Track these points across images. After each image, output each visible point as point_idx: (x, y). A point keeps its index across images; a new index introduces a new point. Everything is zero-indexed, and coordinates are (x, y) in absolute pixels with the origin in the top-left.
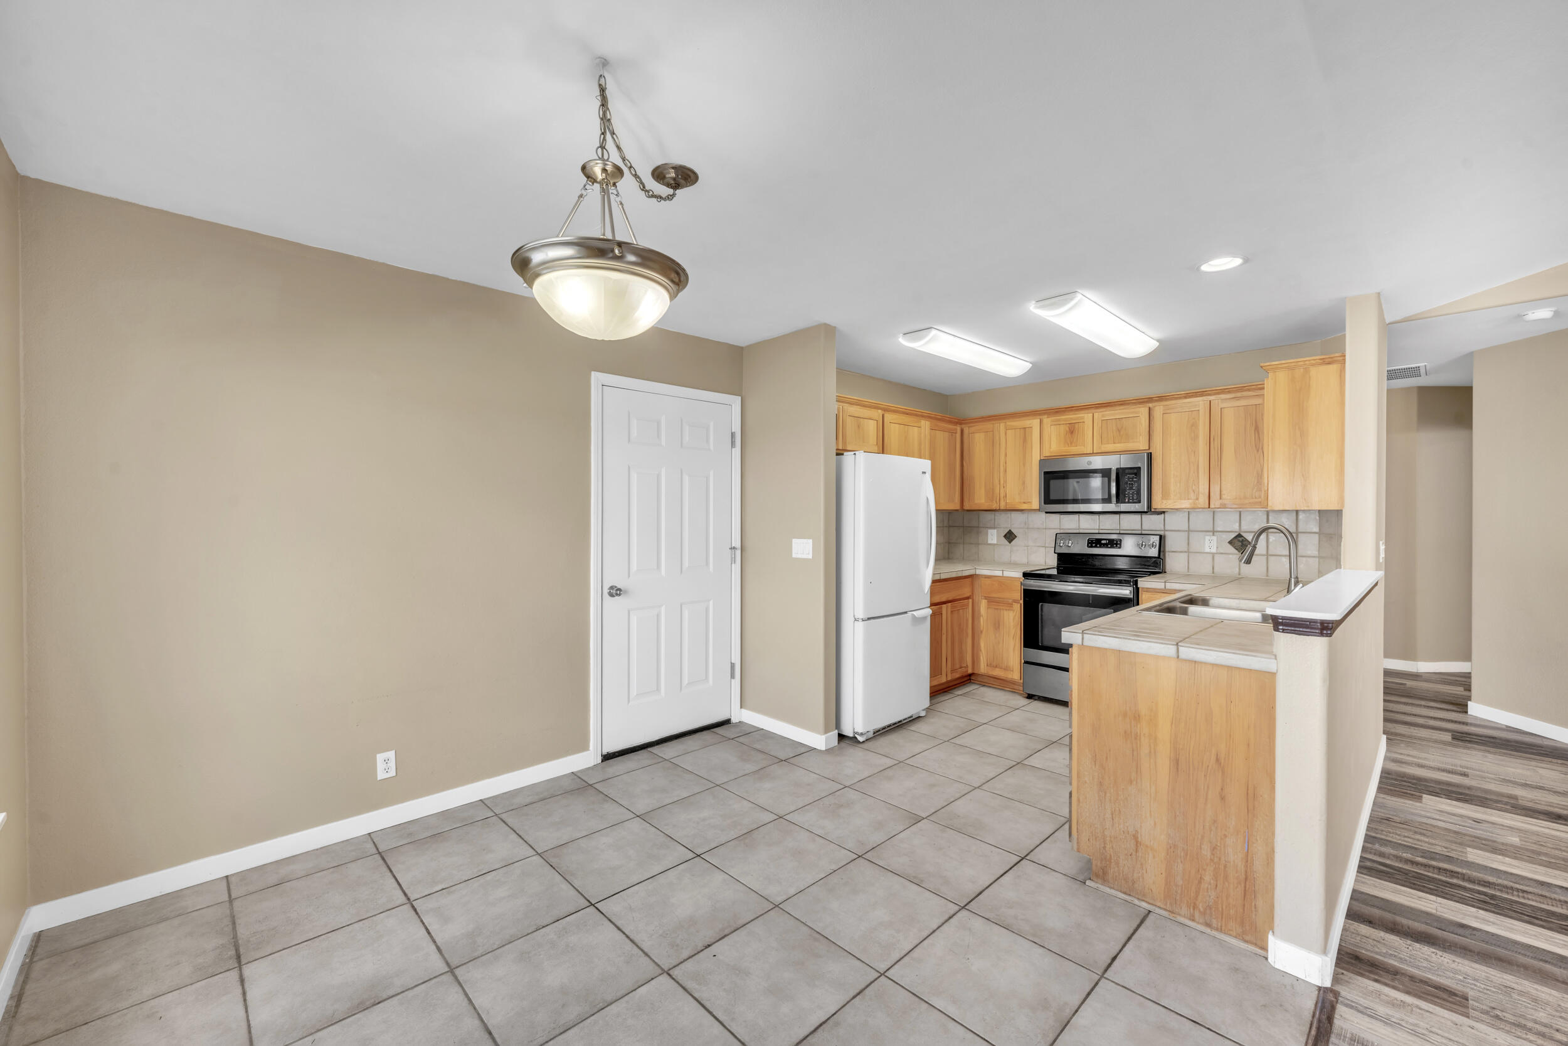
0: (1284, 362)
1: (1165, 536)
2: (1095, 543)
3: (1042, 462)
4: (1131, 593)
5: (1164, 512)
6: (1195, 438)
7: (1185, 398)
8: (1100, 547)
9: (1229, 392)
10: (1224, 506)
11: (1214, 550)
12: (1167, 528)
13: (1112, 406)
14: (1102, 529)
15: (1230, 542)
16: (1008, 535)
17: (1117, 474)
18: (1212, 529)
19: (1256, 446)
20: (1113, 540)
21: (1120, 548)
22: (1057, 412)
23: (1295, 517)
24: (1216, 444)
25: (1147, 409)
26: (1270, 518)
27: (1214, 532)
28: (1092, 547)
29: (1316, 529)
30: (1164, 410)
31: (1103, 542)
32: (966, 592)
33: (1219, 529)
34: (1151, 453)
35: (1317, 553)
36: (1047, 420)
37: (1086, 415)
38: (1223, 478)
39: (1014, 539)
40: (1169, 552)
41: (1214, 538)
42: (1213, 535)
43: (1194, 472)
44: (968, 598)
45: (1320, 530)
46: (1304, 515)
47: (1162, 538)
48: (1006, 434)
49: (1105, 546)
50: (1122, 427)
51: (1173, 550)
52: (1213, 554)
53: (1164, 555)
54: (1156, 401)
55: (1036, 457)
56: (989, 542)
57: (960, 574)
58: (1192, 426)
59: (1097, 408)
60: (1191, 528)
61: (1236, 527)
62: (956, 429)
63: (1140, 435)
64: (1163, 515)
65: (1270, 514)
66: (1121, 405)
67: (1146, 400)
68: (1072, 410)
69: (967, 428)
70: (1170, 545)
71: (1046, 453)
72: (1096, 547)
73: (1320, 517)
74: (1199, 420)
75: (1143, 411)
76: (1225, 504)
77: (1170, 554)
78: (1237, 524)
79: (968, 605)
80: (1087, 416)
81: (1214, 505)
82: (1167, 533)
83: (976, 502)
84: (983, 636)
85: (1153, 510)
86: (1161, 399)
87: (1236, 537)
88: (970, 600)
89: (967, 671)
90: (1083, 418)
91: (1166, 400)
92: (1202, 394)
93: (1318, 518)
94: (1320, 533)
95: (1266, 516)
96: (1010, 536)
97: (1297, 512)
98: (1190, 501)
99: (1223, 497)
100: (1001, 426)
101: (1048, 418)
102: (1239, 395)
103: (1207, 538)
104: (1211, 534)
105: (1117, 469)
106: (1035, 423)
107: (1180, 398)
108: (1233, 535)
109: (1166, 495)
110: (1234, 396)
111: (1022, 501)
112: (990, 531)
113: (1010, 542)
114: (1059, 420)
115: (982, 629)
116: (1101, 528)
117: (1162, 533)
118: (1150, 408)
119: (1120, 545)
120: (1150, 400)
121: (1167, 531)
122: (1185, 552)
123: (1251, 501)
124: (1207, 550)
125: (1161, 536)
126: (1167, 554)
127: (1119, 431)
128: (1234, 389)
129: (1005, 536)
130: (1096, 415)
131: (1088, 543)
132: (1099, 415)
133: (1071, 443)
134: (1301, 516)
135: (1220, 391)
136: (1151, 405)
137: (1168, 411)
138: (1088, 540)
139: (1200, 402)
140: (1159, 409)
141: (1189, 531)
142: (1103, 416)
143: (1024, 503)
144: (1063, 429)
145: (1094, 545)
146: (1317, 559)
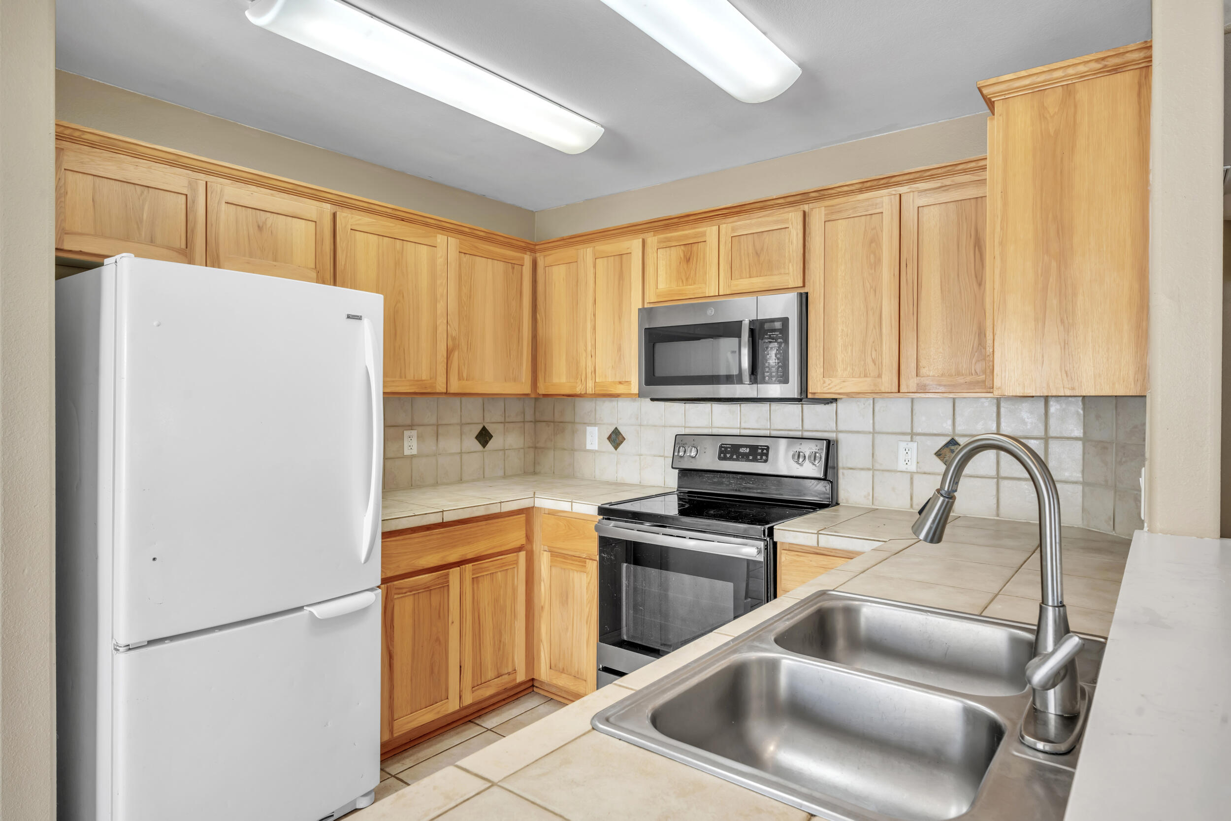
0: (1023, 73)
1: (836, 442)
2: (729, 451)
3: (646, 313)
4: (759, 552)
5: (836, 400)
6: (876, 263)
7: (861, 191)
8: (737, 460)
9: (932, 177)
10: (922, 389)
11: (913, 467)
12: (840, 428)
13: (746, 211)
14: (745, 429)
15: (938, 454)
16: (614, 436)
17: (752, 332)
18: (909, 431)
19: (976, 277)
20: (756, 447)
21: (766, 461)
22: (667, 226)
23: (1043, 411)
24: (909, 275)
25: (801, 214)
26: (1002, 410)
27: (913, 435)
28: (725, 459)
29: (1078, 432)
30: (826, 215)
31: (742, 450)
32: (516, 537)
33: (920, 430)
34: (807, 293)
35: (1080, 475)
36: (652, 240)
37: (709, 228)
38: (921, 338)
39: (622, 442)
40: (844, 468)
41: (914, 445)
42: (912, 441)
43: (875, 327)
44: (520, 549)
45: (1085, 433)
46: (1058, 407)
47: (830, 446)
48: (595, 267)
49: (745, 457)
50: (762, 249)
51: (850, 466)
52: (912, 474)
53: (836, 475)
54: (817, 199)
55: (636, 304)
56: (589, 447)
57: (495, 510)
58: (871, 242)
59: (725, 215)
60: (877, 428)
61: (947, 427)
62: (523, 259)
63: (790, 261)
64: (834, 405)
65: (1002, 404)
66: (761, 208)
67: (798, 198)
68: (687, 222)
69: (542, 257)
70: (845, 456)
71: (651, 297)
72: (731, 459)
73: (1084, 409)
74: (882, 231)
75: (793, 217)
76: (925, 386)
77: (845, 472)
78: (950, 422)
79: (516, 562)
80: (710, 231)
81: (908, 386)
82: (841, 437)
83: (555, 380)
84: (545, 615)
85: (810, 396)
86: (822, 194)
87: (947, 445)
88: (522, 555)
89: (515, 679)
90: (704, 234)
91: (831, 196)
92: (886, 182)
93: (1081, 412)
94: (1085, 439)
95: (995, 409)
96: (616, 438)
97: (1046, 398)
98: (868, 379)
99: (923, 371)
100: (587, 253)
101: (654, 236)
102: (947, 181)
103: (903, 445)
104: (909, 438)
105: (752, 322)
106: (634, 245)
107: (852, 192)
108: (944, 441)
109: (829, 369)
110: (939, 185)
111: (618, 379)
112: (589, 429)
113: (616, 448)
114: (668, 240)
115: (542, 604)
116: (743, 425)
117: (831, 436)
118: (804, 213)
119: (767, 455)
120: (804, 198)
121: (841, 432)
122: (869, 469)
123: (968, 379)
124: (902, 466)
125: (829, 442)
126: (840, 472)
127: (757, 254)
128: (940, 171)
129: (609, 438)
130: (723, 227)
131: (721, 452)
132: (727, 227)
133: (687, 279)
134: (1054, 407)
135: (918, 175)
136: (806, 207)
137: (834, 217)
138: (721, 447)
139: (885, 199)
140: (818, 213)
141: (874, 433)
142: (733, 230)
143: (620, 383)
144: (676, 253)
145: (728, 455)
146: (1080, 487)
